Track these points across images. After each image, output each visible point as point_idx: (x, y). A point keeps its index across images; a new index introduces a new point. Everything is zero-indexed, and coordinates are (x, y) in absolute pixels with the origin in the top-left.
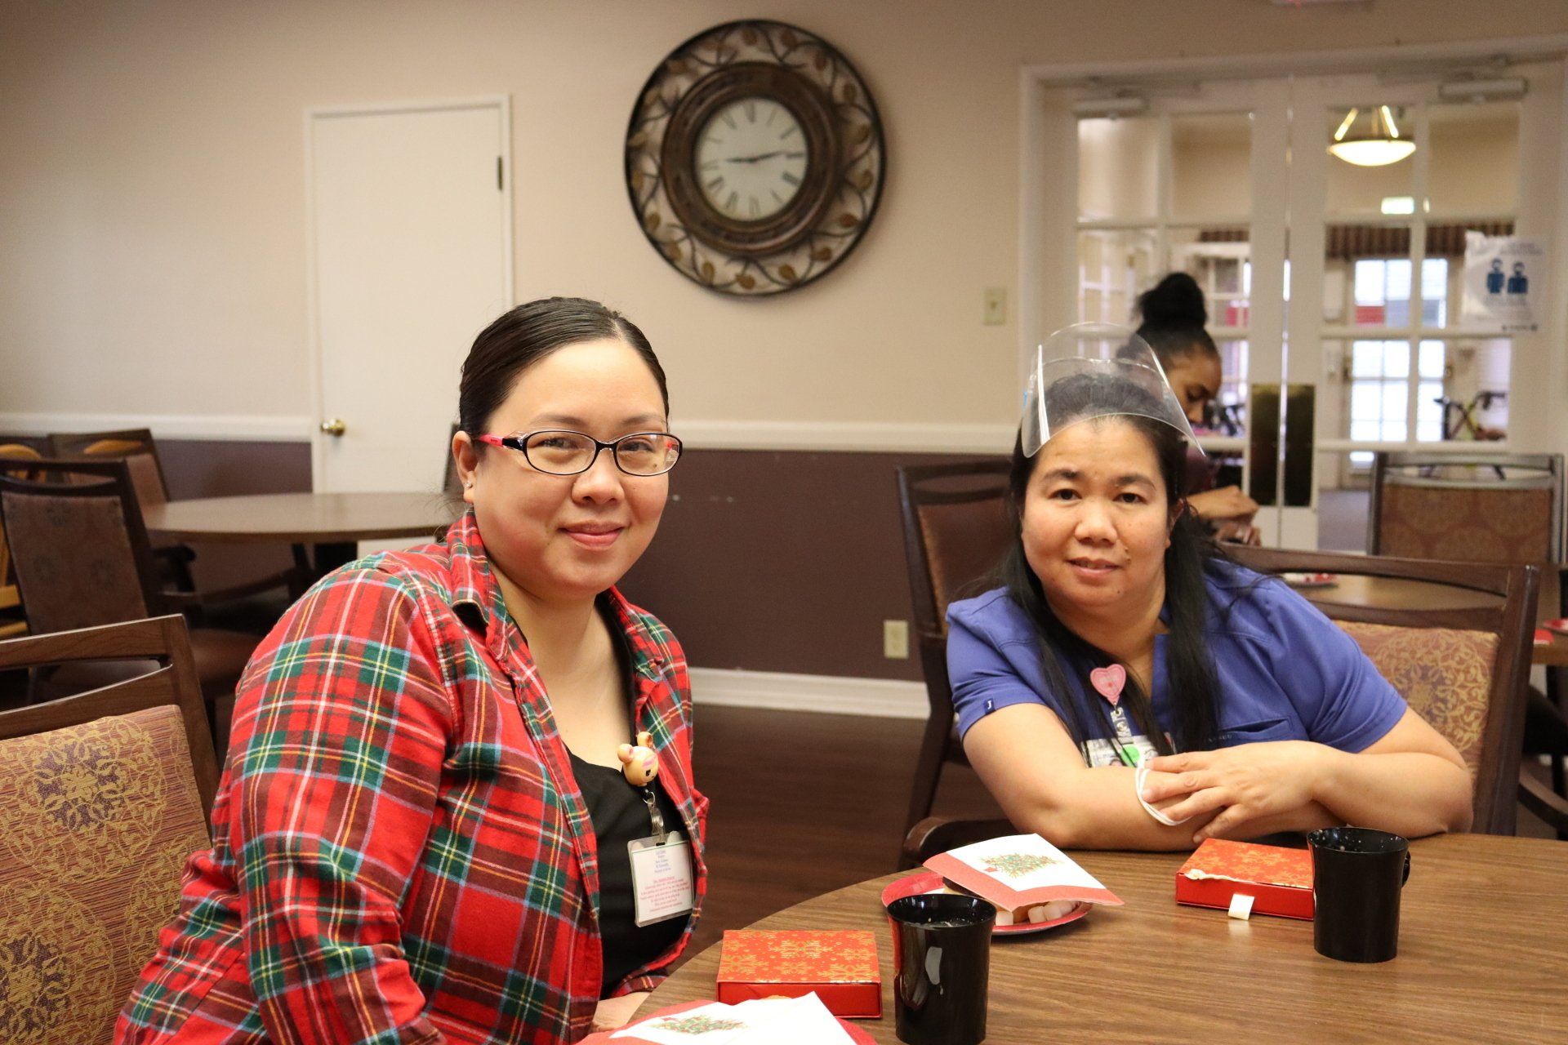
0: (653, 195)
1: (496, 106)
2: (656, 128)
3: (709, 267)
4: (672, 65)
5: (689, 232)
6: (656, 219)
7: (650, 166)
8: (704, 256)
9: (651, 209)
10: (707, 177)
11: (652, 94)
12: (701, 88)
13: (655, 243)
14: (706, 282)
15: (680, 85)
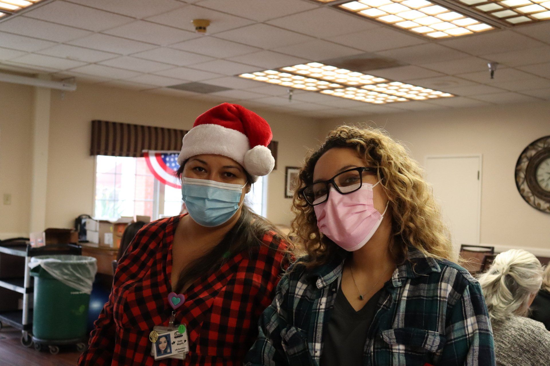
0: (523, 183)
1: (478, 157)
2: (525, 164)
3: (539, 204)
4: (530, 147)
5: (533, 194)
6: (523, 190)
7: (522, 175)
8: (538, 201)
9: (522, 187)
10: (539, 178)
11: (524, 155)
12: (538, 154)
13: (523, 197)
14: (537, 208)
15: (533, 153)
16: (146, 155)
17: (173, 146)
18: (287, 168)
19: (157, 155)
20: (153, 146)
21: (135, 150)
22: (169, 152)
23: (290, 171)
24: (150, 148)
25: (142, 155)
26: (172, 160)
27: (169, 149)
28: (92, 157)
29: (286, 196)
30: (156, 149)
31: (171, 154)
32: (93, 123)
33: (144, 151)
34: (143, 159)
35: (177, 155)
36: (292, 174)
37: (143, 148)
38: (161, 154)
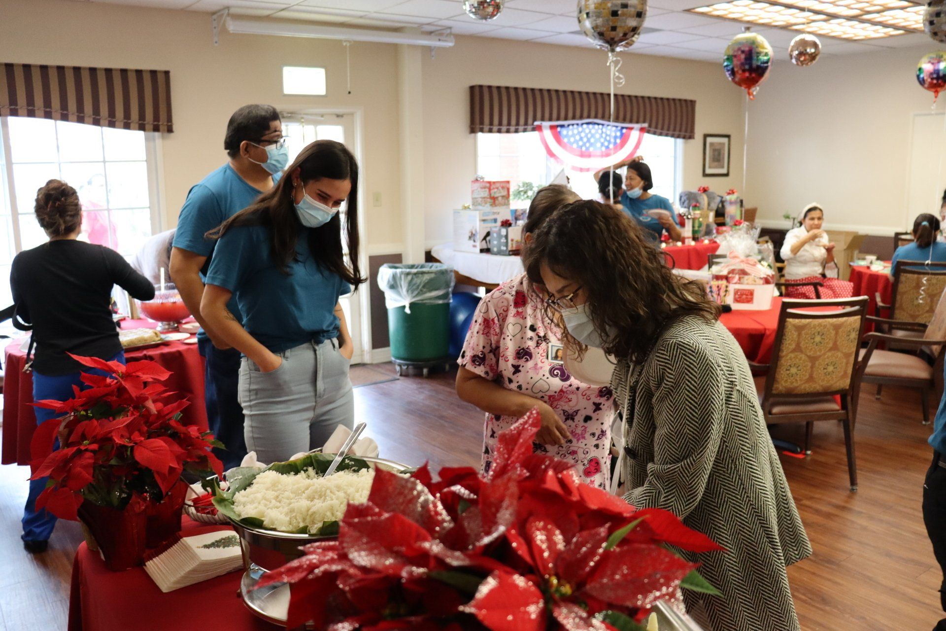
16: (539, 128)
17: (570, 114)
18: (706, 136)
19: (552, 128)
20: (547, 115)
21: (526, 124)
22: (566, 123)
23: (709, 140)
24: (543, 119)
25: (534, 129)
26: (570, 133)
27: (566, 119)
28: (473, 135)
29: (705, 175)
30: (550, 119)
31: (569, 125)
32: (472, 88)
33: (536, 123)
34: (536, 133)
35: (575, 126)
36: (712, 144)
37: (535, 120)
38: (557, 126)
